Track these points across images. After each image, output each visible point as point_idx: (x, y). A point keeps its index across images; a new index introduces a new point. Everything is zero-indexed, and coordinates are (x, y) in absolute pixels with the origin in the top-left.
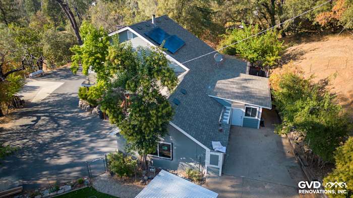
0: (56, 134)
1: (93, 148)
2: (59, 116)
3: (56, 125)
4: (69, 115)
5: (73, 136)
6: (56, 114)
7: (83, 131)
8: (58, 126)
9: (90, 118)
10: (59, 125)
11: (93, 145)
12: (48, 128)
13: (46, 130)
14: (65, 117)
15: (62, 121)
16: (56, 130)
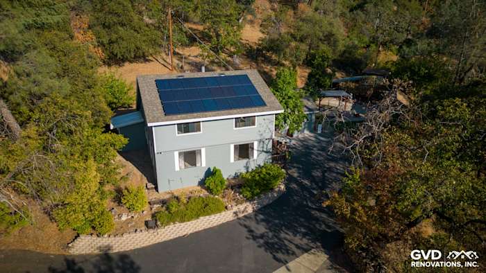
0: (332, 164)
1: (318, 143)
2: (315, 186)
3: (326, 174)
4: (306, 182)
5: (323, 156)
6: (315, 192)
7: (313, 156)
8: (326, 171)
9: (295, 165)
10: (324, 172)
11: (316, 144)
12: (334, 175)
13: (338, 173)
14: (311, 182)
15: (318, 176)
16: (330, 169)
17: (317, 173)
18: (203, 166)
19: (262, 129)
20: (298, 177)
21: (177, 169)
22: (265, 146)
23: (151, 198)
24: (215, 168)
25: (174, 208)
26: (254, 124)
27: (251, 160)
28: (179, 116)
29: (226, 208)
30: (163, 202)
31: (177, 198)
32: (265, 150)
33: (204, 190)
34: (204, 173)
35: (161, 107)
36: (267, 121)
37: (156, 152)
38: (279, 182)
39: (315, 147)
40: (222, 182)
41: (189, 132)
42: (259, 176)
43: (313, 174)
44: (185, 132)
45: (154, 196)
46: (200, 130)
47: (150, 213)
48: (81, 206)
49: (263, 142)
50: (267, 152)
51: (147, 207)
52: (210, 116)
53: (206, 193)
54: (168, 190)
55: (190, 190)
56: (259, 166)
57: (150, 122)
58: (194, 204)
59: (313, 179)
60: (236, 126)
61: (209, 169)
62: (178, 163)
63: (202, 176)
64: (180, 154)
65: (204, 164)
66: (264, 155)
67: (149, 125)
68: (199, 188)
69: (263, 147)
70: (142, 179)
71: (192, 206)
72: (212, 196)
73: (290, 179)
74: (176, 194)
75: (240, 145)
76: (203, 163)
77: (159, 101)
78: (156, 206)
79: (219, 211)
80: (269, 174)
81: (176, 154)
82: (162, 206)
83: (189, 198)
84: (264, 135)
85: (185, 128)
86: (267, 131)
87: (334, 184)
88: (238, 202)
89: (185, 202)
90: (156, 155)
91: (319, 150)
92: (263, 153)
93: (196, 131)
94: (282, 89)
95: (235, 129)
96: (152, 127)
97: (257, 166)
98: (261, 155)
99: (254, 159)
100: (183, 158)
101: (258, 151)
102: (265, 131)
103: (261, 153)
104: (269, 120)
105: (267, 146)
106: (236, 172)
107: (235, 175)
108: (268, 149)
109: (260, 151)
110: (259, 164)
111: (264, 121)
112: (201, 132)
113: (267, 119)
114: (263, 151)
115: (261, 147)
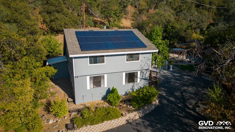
0: (185, 88)
1: (173, 76)
2: (178, 101)
3: (184, 94)
4: (172, 99)
5: (178, 83)
6: (180, 105)
8: (183, 92)
10: (182, 93)
12: (189, 94)
13: (191, 93)
14: (175, 99)
15: (179, 96)
16: (185, 91)
17: (178, 94)
18: (105, 87)
19: (143, 64)
20: (166, 96)
21: (88, 88)
22: (144, 76)
23: (70, 108)
24: (113, 87)
25: (86, 115)
26: (138, 59)
27: (136, 83)
28: (91, 51)
29: (122, 115)
30: (79, 111)
31: (88, 108)
32: (144, 78)
33: (106, 103)
34: (106, 91)
35: (78, 46)
36: (146, 59)
37: (74, 76)
38: (155, 99)
39: (172, 78)
40: (118, 97)
41: (97, 63)
42: (142, 93)
43: (175, 94)
44: (94, 63)
45: (72, 107)
46: (104, 62)
47: (69, 118)
48: (18, 113)
49: (143, 73)
50: (145, 79)
51: (67, 114)
52: (111, 52)
53: (107, 105)
54: (82, 102)
55: (97, 102)
57: (71, 54)
58: (100, 112)
59: (176, 97)
60: (127, 61)
61: (109, 89)
62: (89, 85)
63: (104, 93)
64: (90, 78)
65: (106, 86)
66: (143, 81)
67: (71, 56)
68: (103, 101)
69: (143, 76)
70: (65, 96)
71: (98, 113)
72: (111, 107)
73: (161, 97)
74: (87, 105)
75: (129, 73)
76: (106, 84)
77: (77, 42)
78: (73, 113)
79: (117, 117)
80: (149, 93)
81: (88, 78)
82: (78, 114)
83: (96, 108)
85: (94, 60)
86: (146, 65)
87: (191, 100)
88: (129, 111)
89: (94, 110)
90: (75, 78)
91: (175, 80)
92: (143, 80)
93: (102, 63)
94: (154, 39)
96: (72, 57)
97: (139, 88)
98: (141, 81)
99: (138, 82)
100: (92, 81)
101: (140, 78)
102: (145, 65)
103: (141, 80)
104: (147, 58)
105: (145, 75)
106: (126, 92)
107: (126, 93)
108: (146, 77)
109: (141, 79)
110: (140, 86)
111: (144, 58)
112: (105, 64)
113: (146, 57)
114: (143, 78)
115: (142, 76)
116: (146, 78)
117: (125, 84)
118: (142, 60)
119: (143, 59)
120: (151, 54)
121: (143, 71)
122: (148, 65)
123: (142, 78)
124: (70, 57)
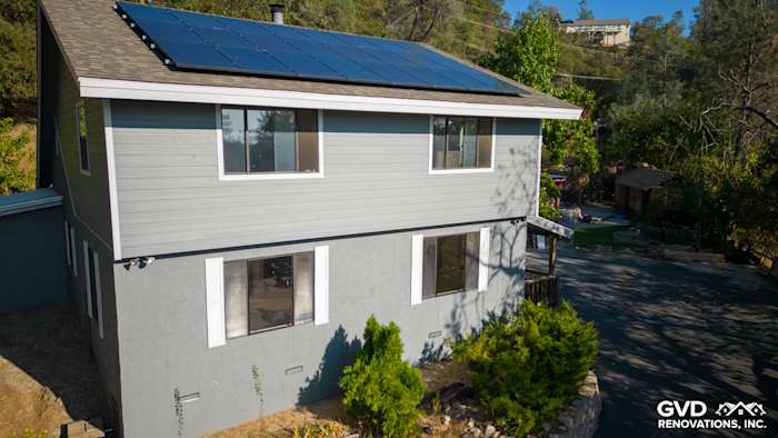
18: (319, 321)
19: (505, 187)
21: (216, 338)
22: (507, 251)
26: (486, 161)
27: (470, 294)
32: (506, 264)
34: (322, 352)
36: (518, 158)
37: (117, 257)
40: (407, 379)
41: (271, 170)
44: (253, 170)
46: (314, 166)
49: (503, 236)
50: (510, 271)
53: (347, 434)
56: (492, 315)
57: (91, 75)
60: (435, 164)
61: (340, 333)
63: (312, 365)
64: (230, 269)
65: (322, 317)
66: (504, 280)
67: (92, 88)
69: (501, 253)
81: (214, 267)
84: (510, 207)
86: (519, 193)
90: (119, 272)
92: (501, 274)
93: (302, 170)
95: (432, 172)
97: (487, 318)
98: (495, 278)
99: (480, 290)
100: (239, 290)
101: (490, 266)
102: (513, 192)
103: (495, 274)
104: (525, 154)
105: (511, 248)
106: (426, 345)
107: (424, 352)
108: (513, 259)
109: (494, 268)
110: (490, 310)
111: (510, 156)
112: (320, 175)
113: (519, 152)
114: (501, 266)
115: (497, 254)
116: (514, 265)
117: (423, 299)
118: (502, 163)
119: (507, 159)
120: (541, 137)
121: (505, 225)
122: (527, 195)
123: (497, 264)
124: (84, 93)
